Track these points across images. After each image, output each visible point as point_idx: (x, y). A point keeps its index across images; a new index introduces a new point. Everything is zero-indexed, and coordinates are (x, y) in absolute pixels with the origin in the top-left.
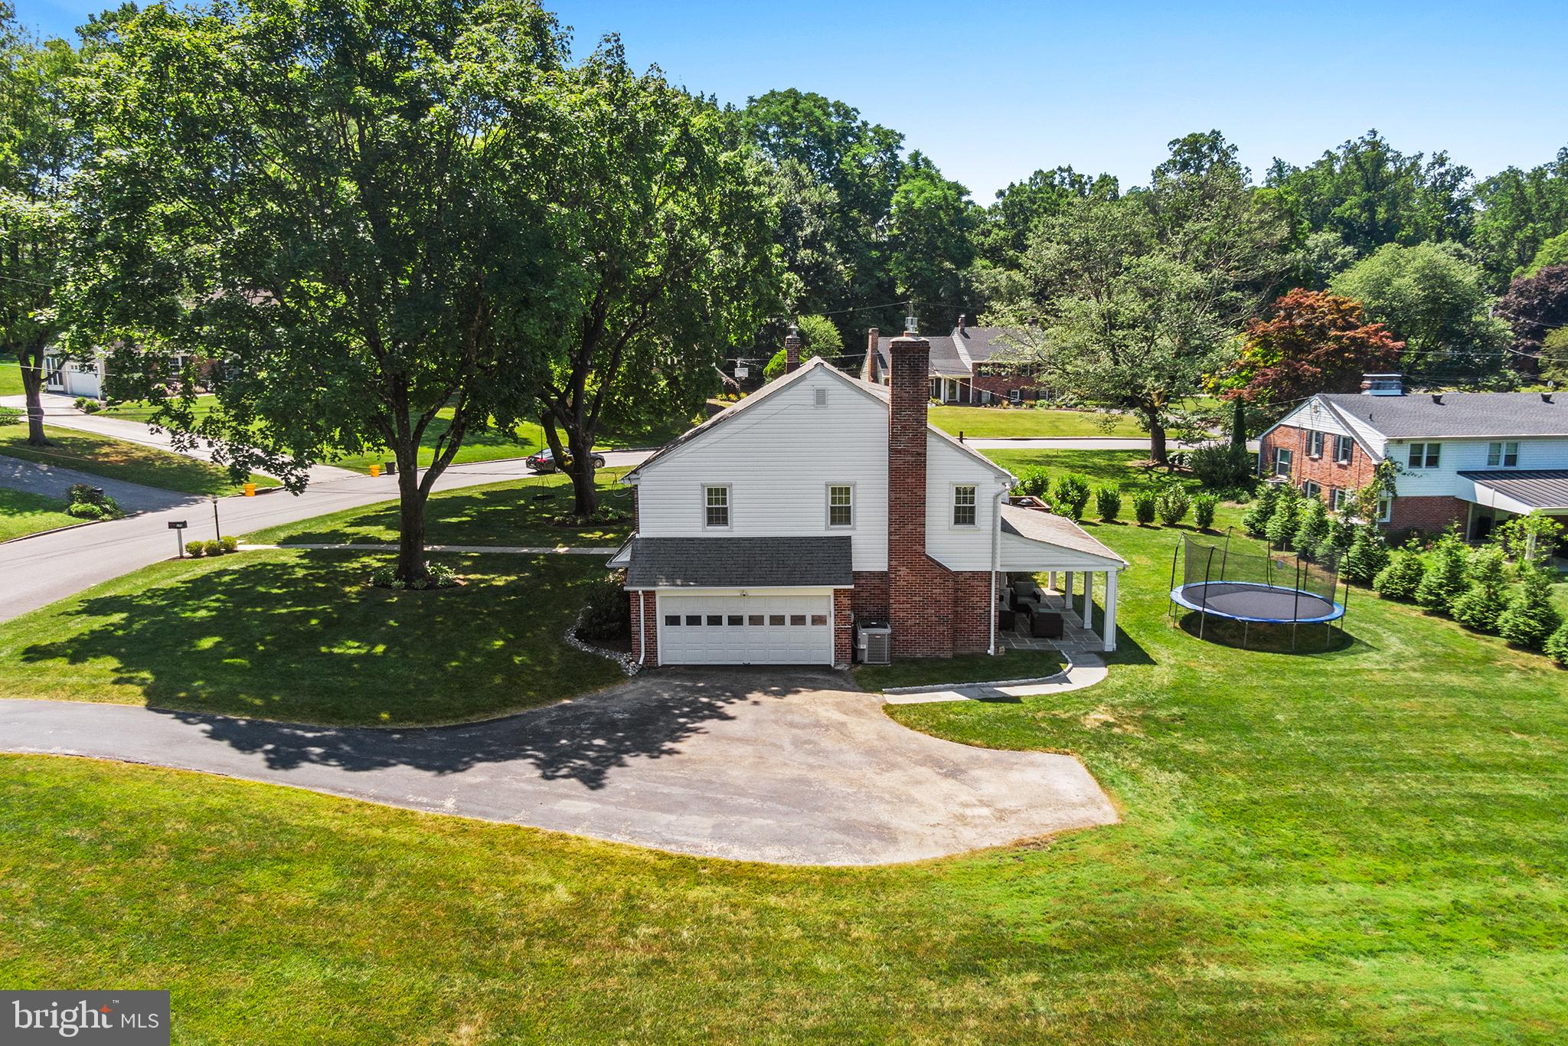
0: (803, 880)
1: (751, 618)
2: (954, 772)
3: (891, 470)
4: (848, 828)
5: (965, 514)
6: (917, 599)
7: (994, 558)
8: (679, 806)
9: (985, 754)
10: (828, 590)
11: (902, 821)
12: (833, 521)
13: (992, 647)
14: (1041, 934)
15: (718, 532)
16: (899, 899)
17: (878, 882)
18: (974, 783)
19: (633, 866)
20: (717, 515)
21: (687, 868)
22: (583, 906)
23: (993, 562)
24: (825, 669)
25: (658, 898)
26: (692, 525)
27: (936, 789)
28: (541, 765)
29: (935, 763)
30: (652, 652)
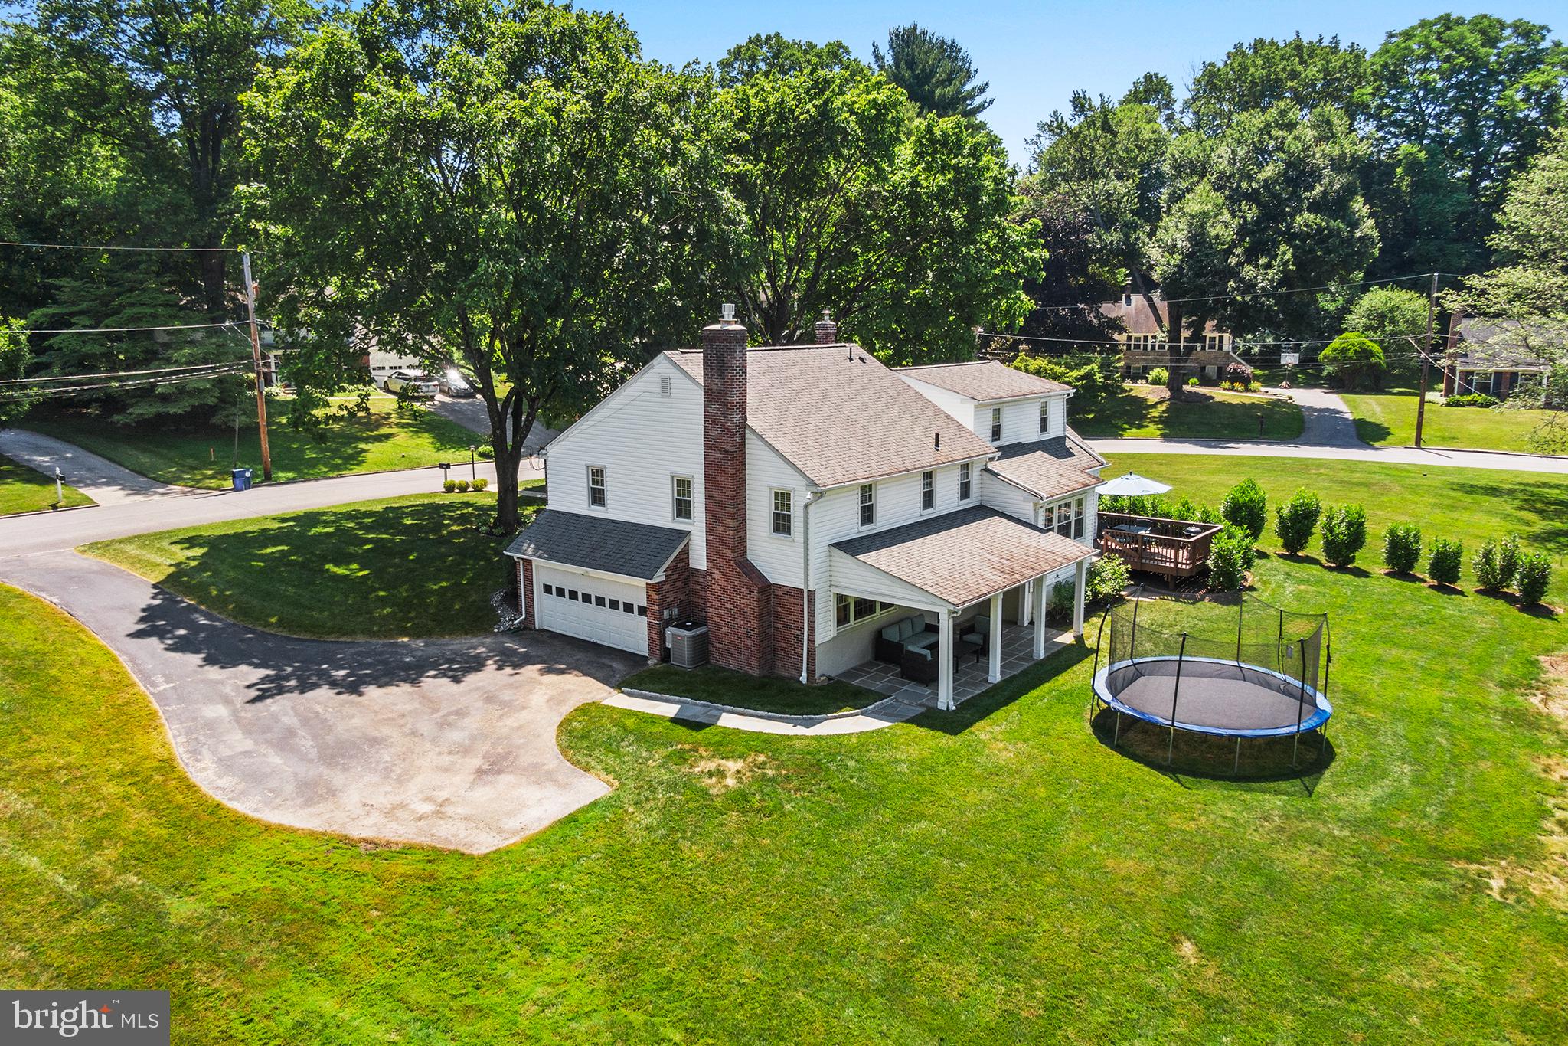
1: (597, 598)
2: (492, 771)
3: (706, 466)
5: (782, 524)
6: (728, 606)
7: (807, 575)
10: (642, 583)
12: (679, 515)
13: (804, 674)
15: (597, 512)
18: (482, 784)
20: (598, 497)
23: (807, 580)
26: (581, 502)
30: (530, 615)
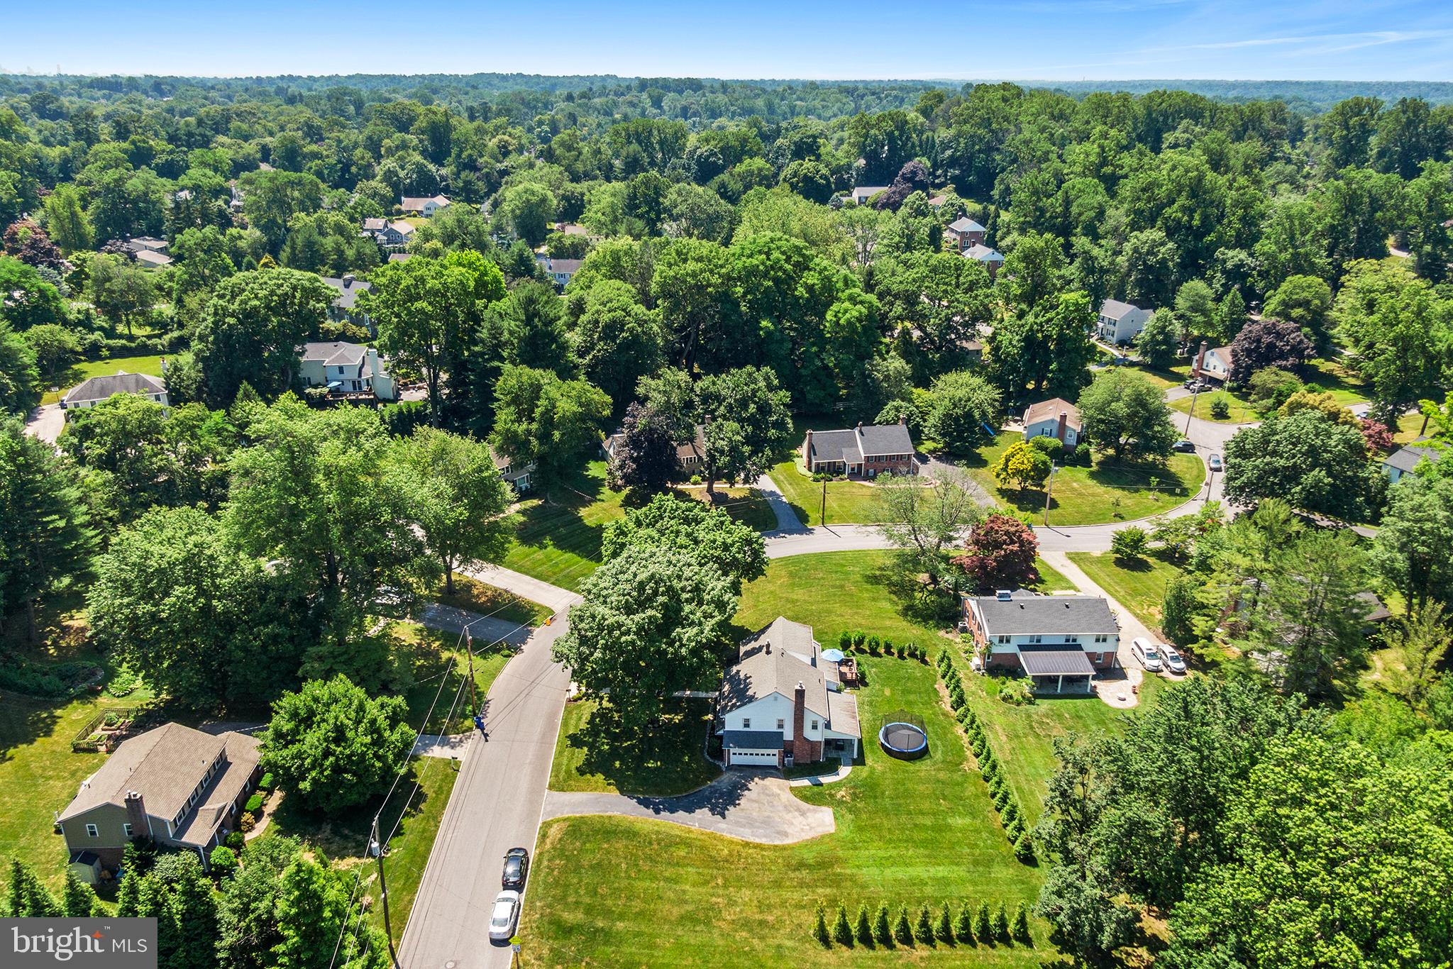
0: (769, 848)
1: (756, 754)
2: (803, 814)
3: (794, 716)
4: (779, 833)
5: (815, 726)
6: (801, 748)
8: (743, 826)
9: (812, 807)
10: (777, 746)
11: (790, 831)
12: (779, 727)
13: (822, 759)
14: (811, 862)
15: (747, 729)
16: (786, 853)
17: (784, 848)
18: (806, 818)
19: (737, 844)
20: (747, 725)
21: (747, 844)
22: (731, 854)
24: (774, 767)
25: (744, 852)
26: (741, 728)
27: (798, 820)
28: (711, 810)
29: (798, 810)
30: (729, 762)
